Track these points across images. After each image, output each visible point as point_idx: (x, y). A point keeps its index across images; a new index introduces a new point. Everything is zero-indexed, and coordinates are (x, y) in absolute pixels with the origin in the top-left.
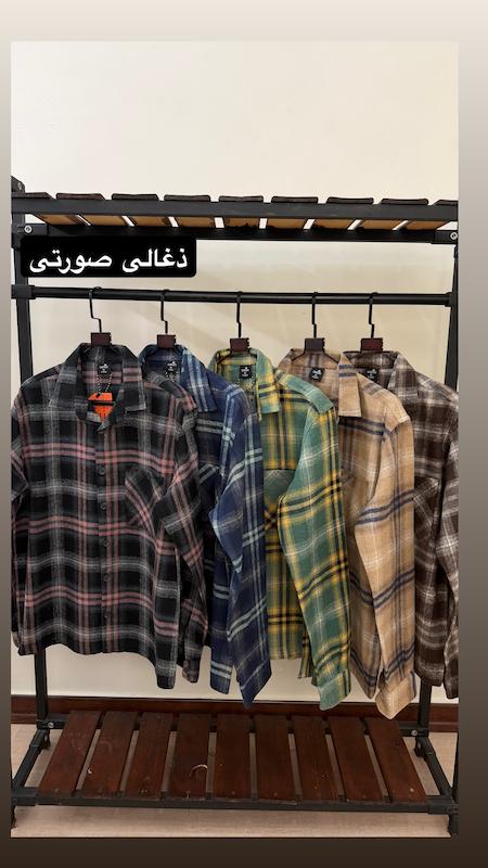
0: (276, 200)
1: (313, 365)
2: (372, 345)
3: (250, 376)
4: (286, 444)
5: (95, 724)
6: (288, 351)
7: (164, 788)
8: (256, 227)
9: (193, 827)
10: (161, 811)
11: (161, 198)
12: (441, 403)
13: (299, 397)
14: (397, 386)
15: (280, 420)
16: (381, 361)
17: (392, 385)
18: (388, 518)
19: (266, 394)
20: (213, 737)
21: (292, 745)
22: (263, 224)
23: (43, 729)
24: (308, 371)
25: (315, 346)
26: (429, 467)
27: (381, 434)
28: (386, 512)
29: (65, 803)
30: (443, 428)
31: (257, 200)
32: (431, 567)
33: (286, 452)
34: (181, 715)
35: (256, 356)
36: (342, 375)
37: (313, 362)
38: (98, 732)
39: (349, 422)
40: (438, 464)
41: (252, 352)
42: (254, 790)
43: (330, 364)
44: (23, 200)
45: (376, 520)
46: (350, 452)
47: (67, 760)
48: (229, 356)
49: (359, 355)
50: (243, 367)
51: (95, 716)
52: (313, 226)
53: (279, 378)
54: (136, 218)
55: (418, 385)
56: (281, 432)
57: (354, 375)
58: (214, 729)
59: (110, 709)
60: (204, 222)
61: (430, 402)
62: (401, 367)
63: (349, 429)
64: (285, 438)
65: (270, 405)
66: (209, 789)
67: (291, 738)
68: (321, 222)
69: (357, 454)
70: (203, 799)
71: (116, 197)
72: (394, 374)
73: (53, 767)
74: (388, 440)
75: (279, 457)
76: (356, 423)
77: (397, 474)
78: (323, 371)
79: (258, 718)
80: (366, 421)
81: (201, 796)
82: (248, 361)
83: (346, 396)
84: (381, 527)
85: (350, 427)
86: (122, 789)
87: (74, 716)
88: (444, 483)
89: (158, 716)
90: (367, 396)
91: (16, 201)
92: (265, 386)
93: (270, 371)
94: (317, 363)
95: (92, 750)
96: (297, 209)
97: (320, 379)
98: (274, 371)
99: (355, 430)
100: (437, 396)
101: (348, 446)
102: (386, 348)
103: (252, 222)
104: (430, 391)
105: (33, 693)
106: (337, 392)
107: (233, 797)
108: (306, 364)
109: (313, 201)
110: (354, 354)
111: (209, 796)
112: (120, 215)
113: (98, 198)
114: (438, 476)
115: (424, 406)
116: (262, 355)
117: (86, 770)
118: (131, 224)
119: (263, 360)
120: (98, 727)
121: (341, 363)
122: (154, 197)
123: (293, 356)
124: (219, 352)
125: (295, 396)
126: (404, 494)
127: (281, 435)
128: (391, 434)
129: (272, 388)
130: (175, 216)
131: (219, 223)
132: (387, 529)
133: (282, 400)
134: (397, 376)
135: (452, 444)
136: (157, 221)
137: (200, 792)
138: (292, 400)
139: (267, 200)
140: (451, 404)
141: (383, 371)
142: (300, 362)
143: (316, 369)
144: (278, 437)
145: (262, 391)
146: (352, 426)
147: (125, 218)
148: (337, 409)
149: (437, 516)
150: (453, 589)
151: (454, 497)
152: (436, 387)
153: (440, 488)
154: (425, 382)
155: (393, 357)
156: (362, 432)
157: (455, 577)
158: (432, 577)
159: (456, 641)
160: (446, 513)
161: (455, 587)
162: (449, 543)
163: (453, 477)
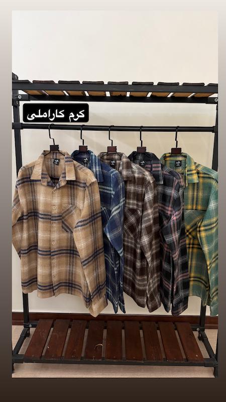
2: (112, 150)
12: (141, 176)
14: (123, 169)
16: (117, 157)
26: (137, 205)
30: (142, 187)
32: (138, 251)
40: (140, 204)
49: (108, 154)
55: (132, 168)
61: (136, 175)
62: (124, 160)
72: (121, 163)
88: (143, 211)
100: (139, 173)
102: (118, 151)
104: (137, 171)
110: (105, 154)
114: (141, 209)
115: (134, 177)
134: (123, 164)
135: (146, 194)
140: (145, 176)
141: (118, 162)
149: (140, 227)
150: (148, 260)
151: (146, 218)
152: (139, 169)
153: (141, 214)
154: (135, 167)
155: (121, 155)
156: (78, 187)
157: (148, 255)
158: (138, 256)
159: (151, 286)
160: (144, 226)
161: (149, 260)
162: (145, 240)
163: (146, 209)
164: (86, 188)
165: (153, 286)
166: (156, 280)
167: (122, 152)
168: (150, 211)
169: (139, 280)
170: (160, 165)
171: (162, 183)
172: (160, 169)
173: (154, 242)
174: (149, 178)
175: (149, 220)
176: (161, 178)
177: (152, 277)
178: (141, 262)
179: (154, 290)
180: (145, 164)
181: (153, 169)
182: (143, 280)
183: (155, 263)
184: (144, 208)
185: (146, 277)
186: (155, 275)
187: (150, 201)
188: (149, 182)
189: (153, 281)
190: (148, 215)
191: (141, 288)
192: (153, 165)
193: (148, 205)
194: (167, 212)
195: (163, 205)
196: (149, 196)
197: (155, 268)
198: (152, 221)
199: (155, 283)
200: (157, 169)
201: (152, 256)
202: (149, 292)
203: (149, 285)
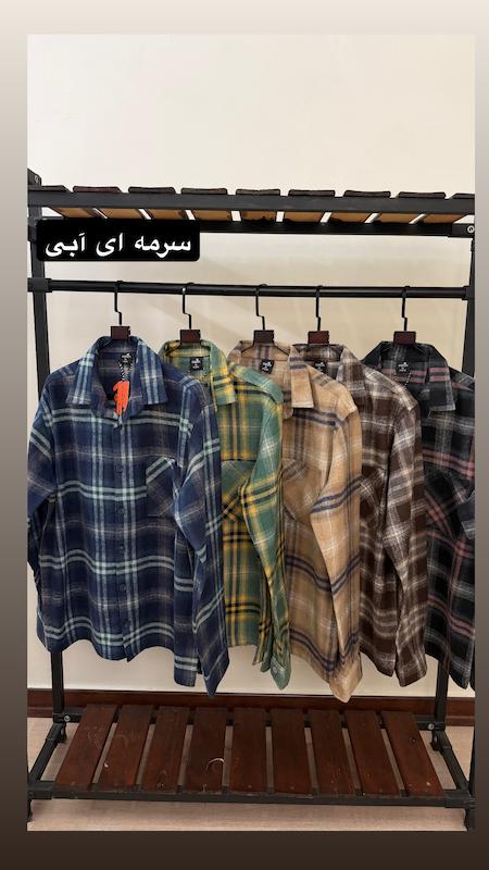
0: (292, 193)
1: (263, 357)
2: (319, 338)
3: (201, 368)
4: (239, 436)
5: (111, 717)
6: (237, 344)
7: (181, 782)
8: (273, 221)
9: (209, 821)
10: (177, 804)
11: (178, 192)
12: (385, 395)
13: (253, 388)
14: (344, 378)
15: (234, 413)
16: (328, 354)
17: (340, 378)
18: (342, 506)
19: (222, 386)
20: (229, 731)
21: (309, 740)
22: (280, 217)
23: (60, 721)
24: (257, 363)
25: (264, 337)
26: (377, 458)
27: (333, 424)
28: (339, 499)
29: (82, 797)
30: (388, 420)
31: (275, 193)
32: (379, 557)
33: (239, 442)
34: (198, 709)
35: (208, 348)
36: (292, 367)
37: (263, 353)
38: (114, 725)
39: (301, 412)
40: (383, 456)
41: (205, 344)
42: (271, 784)
43: (280, 356)
44: (39, 192)
45: (332, 507)
46: (302, 443)
47: (82, 754)
48: (179, 348)
49: (308, 348)
50: (194, 358)
51: (111, 710)
52: (330, 219)
53: (233, 369)
54: (152, 211)
55: (365, 377)
56: (235, 423)
57: (305, 366)
58: (230, 723)
59: (127, 704)
60: (220, 215)
61: (375, 394)
62: (348, 361)
63: (300, 420)
64: (238, 429)
65: (225, 397)
66: (225, 783)
67: (307, 732)
68: (338, 216)
69: (309, 445)
70: (219, 793)
71: (133, 190)
72: (341, 368)
73: (70, 760)
74: (340, 429)
75: (232, 448)
76: (307, 413)
77: (349, 461)
78: (273, 362)
79: (274, 712)
80: (317, 412)
81: (216, 790)
82: (200, 352)
83: (299, 388)
84: (336, 514)
85: (301, 418)
86: (138, 782)
87: (90, 710)
88: (389, 473)
89: (174, 709)
90: (318, 388)
91: (33, 194)
92: (221, 378)
93: (224, 364)
94: (267, 354)
95: (108, 743)
96: (315, 202)
97: (270, 371)
98: (228, 363)
99: (307, 421)
100: (381, 389)
101: (299, 437)
102: (332, 341)
103: (268, 215)
104: (375, 384)
105: (48, 686)
106: (290, 384)
107: (249, 790)
108: (256, 356)
109: (330, 194)
110: (302, 347)
111: (224, 790)
112: (137, 208)
113: (114, 191)
114: (384, 467)
115: (370, 399)
116: (215, 347)
117: (103, 764)
118: (148, 217)
119: (217, 352)
120: (115, 720)
121: (291, 355)
122: (171, 191)
123: (243, 347)
124: (168, 344)
125: (250, 388)
126: (354, 482)
127: (235, 426)
128: (342, 423)
129: (227, 380)
130: (192, 210)
131: (236, 216)
132: (342, 515)
133: (236, 391)
134: (344, 369)
135: (397, 435)
136: (174, 214)
137: (216, 785)
138: (247, 392)
139: (284, 193)
140: (395, 396)
141: (330, 364)
142: (248, 353)
143: (266, 361)
144: (231, 428)
145: (217, 383)
146: (304, 417)
147: (142, 211)
148: (290, 400)
149: (382, 506)
150: (401, 578)
151: (398, 488)
152: (381, 380)
153: (386, 478)
154: (370, 375)
155: (339, 350)
156: (314, 423)
157: (402, 566)
158: (379, 567)
159: (406, 630)
160: (391, 503)
161: (404, 577)
162: (396, 533)
163: (398, 468)
164: (338, 425)
165: (410, 631)
166: (417, 619)
167: (341, 344)
168: (406, 472)
169: (380, 619)
170: (448, 371)
171: (452, 407)
172: (447, 378)
173: (413, 538)
174: (405, 399)
175: (404, 491)
176: (450, 397)
177: (407, 613)
178: (385, 581)
179: (412, 641)
180: (408, 369)
181: (432, 379)
182: (390, 618)
183: (415, 583)
184: (392, 465)
185: (395, 613)
186: (416, 609)
187: (405, 451)
188: (405, 409)
189: (409, 622)
190: (403, 480)
191: (385, 635)
192: (432, 370)
193: (402, 458)
194: (463, 472)
195: (452, 458)
196: (405, 439)
197: (415, 594)
198: (410, 494)
199: (413, 626)
200: (440, 379)
201: (410, 567)
202: (400, 643)
203: (402, 629)
